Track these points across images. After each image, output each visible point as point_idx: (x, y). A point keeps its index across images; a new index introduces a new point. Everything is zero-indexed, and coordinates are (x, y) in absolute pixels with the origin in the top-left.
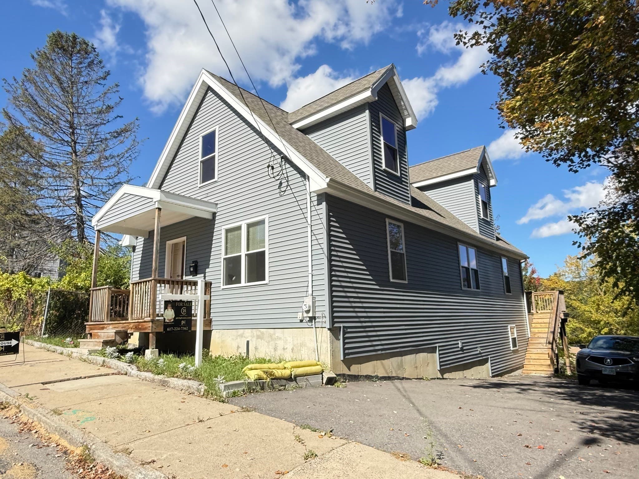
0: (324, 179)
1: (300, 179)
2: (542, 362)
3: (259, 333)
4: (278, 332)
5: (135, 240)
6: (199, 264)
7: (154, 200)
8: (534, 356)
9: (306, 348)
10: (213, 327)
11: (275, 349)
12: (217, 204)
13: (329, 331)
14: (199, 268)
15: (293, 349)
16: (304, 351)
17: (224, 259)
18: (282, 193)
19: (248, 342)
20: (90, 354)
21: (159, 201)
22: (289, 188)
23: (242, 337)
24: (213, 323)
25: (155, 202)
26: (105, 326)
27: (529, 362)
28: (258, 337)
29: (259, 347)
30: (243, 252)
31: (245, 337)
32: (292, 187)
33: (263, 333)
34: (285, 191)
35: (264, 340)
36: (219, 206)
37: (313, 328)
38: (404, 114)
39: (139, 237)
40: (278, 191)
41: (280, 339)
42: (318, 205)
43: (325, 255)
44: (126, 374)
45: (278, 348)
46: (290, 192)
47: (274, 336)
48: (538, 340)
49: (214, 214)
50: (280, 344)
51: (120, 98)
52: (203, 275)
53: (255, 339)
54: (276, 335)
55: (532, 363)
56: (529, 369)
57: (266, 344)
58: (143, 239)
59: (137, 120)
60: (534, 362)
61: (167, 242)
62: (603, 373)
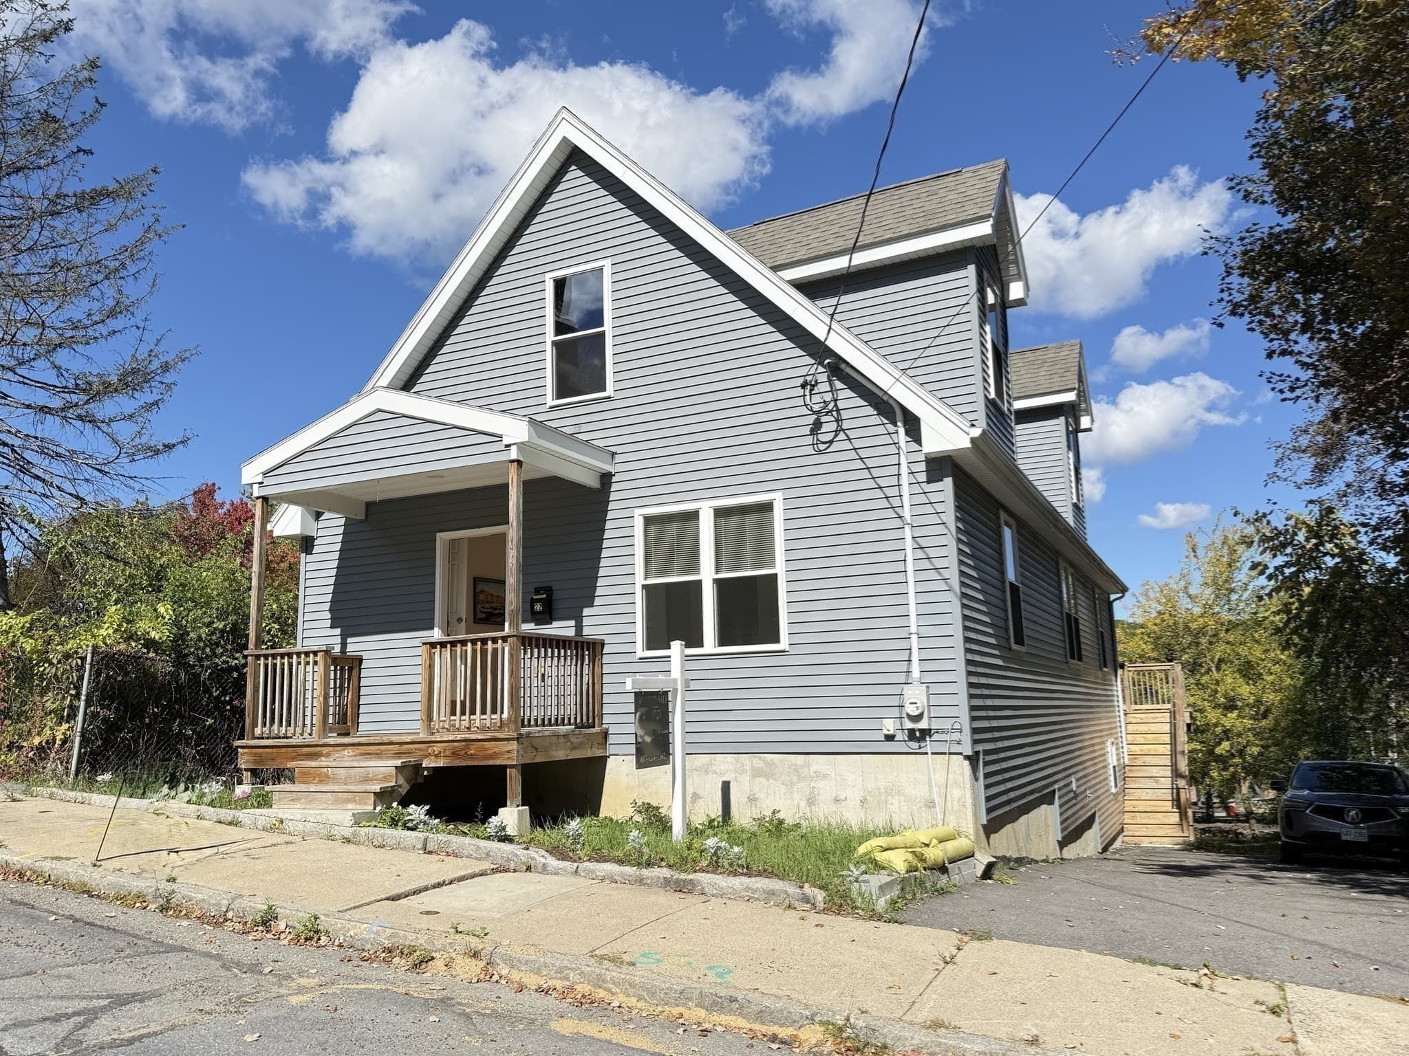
0: (967, 429)
1: (877, 420)
2: (1161, 818)
3: (761, 764)
4: (819, 762)
5: (311, 520)
6: (556, 596)
7: (506, 441)
8: (1141, 806)
9: (902, 799)
10: (611, 750)
11: (811, 801)
12: (614, 454)
13: (967, 762)
14: (556, 605)
15: (863, 802)
16: (896, 806)
17: (644, 587)
18: (822, 447)
19: (726, 787)
20: (357, 823)
21: (521, 446)
22: (842, 436)
23: (707, 772)
24: (611, 739)
25: (508, 446)
26: (325, 750)
27: (1133, 818)
28: (757, 773)
29: (761, 796)
30: (707, 574)
31: (715, 773)
32: (852, 434)
33: (771, 765)
34: (831, 442)
35: (776, 780)
36: (618, 458)
37: (927, 753)
38: (1008, 272)
39: (327, 515)
40: (809, 440)
41: (825, 777)
42: (929, 482)
43: (955, 593)
44: (529, 869)
45: (820, 798)
46: (847, 445)
47: (806, 770)
48: (1144, 771)
49: (606, 478)
50: (826, 790)
51: (97, 101)
52: (572, 623)
53: (746, 779)
54: (813, 768)
55: (1139, 821)
56: (1137, 834)
57: (783, 789)
58: (342, 521)
59: (154, 171)
60: (1144, 818)
61: (439, 535)
62: (1344, 838)
